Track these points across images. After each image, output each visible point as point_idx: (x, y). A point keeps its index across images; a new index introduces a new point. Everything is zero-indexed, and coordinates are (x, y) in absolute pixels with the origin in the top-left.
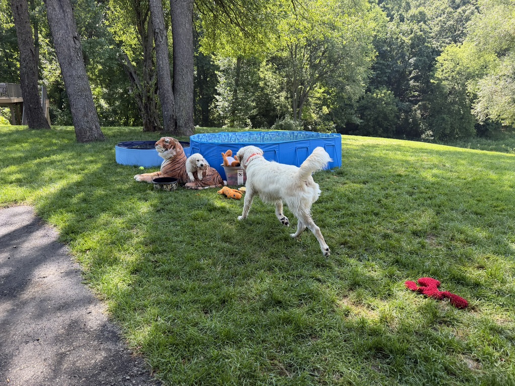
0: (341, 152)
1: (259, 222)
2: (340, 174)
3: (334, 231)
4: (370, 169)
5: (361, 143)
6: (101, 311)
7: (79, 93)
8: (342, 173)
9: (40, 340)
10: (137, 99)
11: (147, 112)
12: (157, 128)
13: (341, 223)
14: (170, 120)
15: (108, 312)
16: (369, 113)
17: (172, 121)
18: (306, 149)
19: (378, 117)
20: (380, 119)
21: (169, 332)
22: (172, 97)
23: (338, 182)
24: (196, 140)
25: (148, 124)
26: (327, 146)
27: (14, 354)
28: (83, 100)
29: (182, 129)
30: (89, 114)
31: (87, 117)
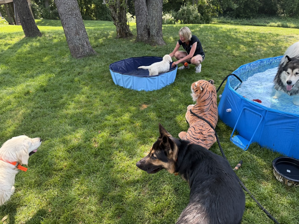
7: (70, 13)
11: (120, 21)
12: (128, 34)
14: (145, 30)
17: (146, 30)
22: (146, 9)
25: (122, 31)
28: (74, 19)
29: (155, 38)
30: (80, 32)
31: (79, 35)
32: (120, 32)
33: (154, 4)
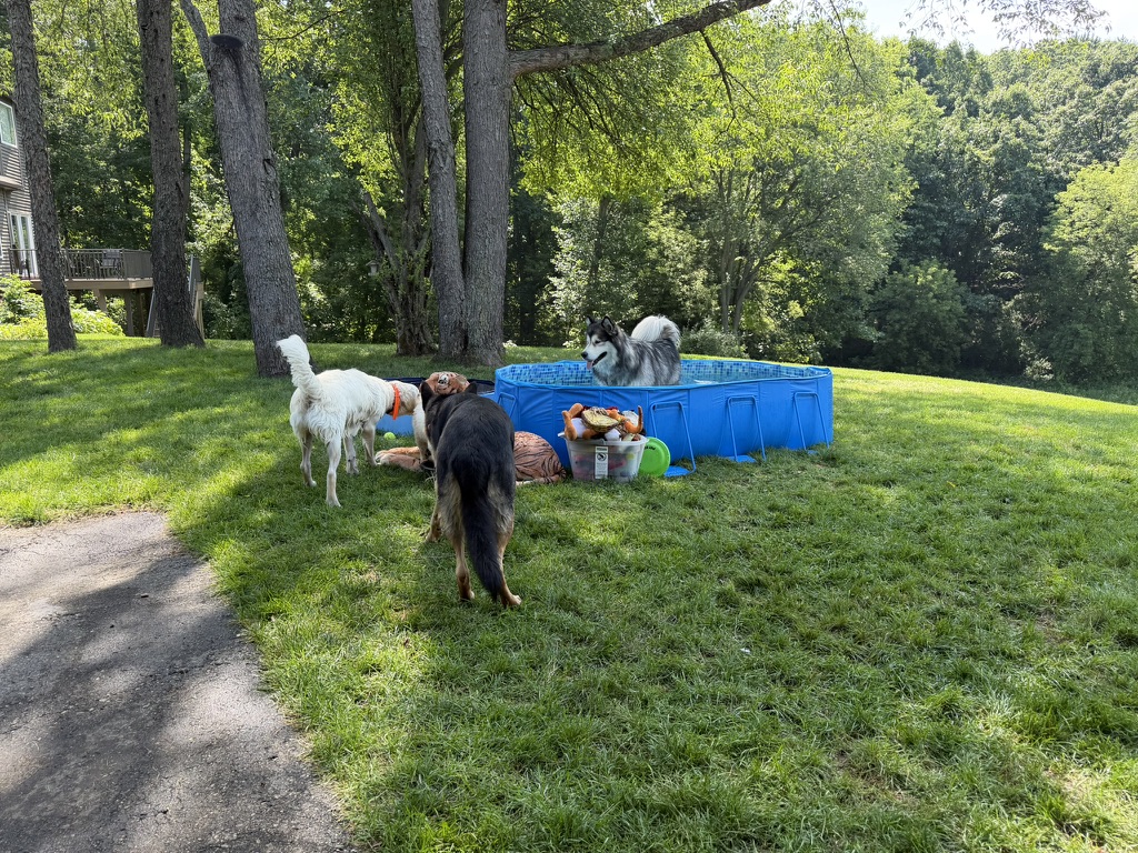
0: (831, 411)
1: (643, 567)
2: (831, 460)
3: (815, 594)
4: (901, 450)
5: (879, 388)
6: (296, 754)
7: (269, 275)
8: (833, 459)
9: (169, 813)
10: (386, 288)
11: (407, 315)
12: (424, 348)
13: (831, 577)
14: (455, 333)
15: (311, 759)
16: (898, 317)
17: (459, 333)
18: (750, 402)
19: (918, 326)
20: (923, 331)
21: (440, 812)
22: (460, 285)
23: (824, 480)
24: (507, 379)
25: (407, 339)
26: (799, 395)
27: (116, 840)
28: (275, 289)
29: (478, 351)
30: (287, 317)
31: (281, 324)
32: (404, 340)
33: (481, 276)
